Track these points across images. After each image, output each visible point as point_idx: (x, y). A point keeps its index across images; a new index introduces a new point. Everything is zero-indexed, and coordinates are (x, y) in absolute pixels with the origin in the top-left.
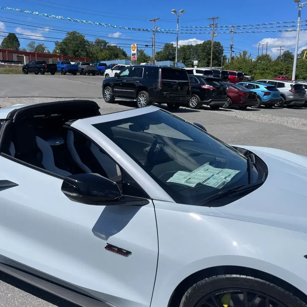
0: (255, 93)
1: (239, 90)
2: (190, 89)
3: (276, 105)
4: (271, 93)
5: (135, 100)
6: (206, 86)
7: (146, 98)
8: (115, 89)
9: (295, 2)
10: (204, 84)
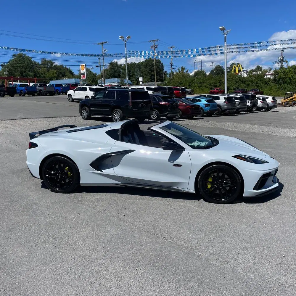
0: (199, 106)
1: (186, 104)
2: (152, 106)
3: (215, 114)
4: (210, 105)
5: (110, 116)
6: (163, 103)
7: (120, 115)
8: (91, 109)
9: (221, 30)
10: (161, 102)
